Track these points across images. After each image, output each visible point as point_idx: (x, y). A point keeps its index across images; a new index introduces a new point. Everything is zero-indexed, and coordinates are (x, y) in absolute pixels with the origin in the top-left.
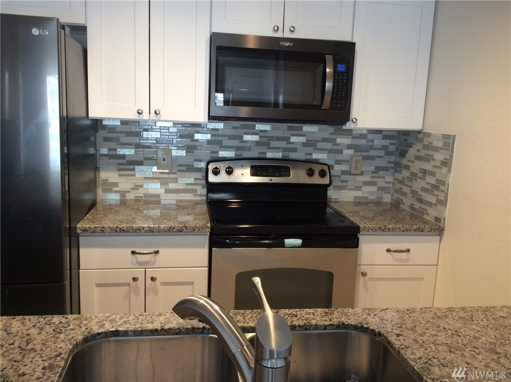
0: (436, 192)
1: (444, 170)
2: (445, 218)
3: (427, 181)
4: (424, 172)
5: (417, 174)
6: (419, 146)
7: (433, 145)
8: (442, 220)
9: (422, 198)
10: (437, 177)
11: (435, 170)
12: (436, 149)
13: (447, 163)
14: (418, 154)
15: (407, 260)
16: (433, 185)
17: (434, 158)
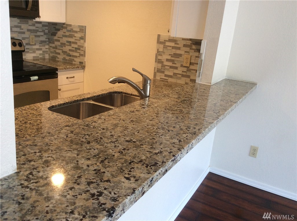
0: (78, 51)
1: (82, 41)
2: (85, 62)
3: (72, 46)
4: (70, 42)
5: (65, 43)
6: (65, 30)
7: (74, 30)
8: (84, 63)
9: (70, 54)
10: (78, 44)
11: (77, 41)
12: (76, 32)
13: (83, 38)
14: (64, 34)
15: (74, 81)
16: (76, 48)
17: (75, 36)
